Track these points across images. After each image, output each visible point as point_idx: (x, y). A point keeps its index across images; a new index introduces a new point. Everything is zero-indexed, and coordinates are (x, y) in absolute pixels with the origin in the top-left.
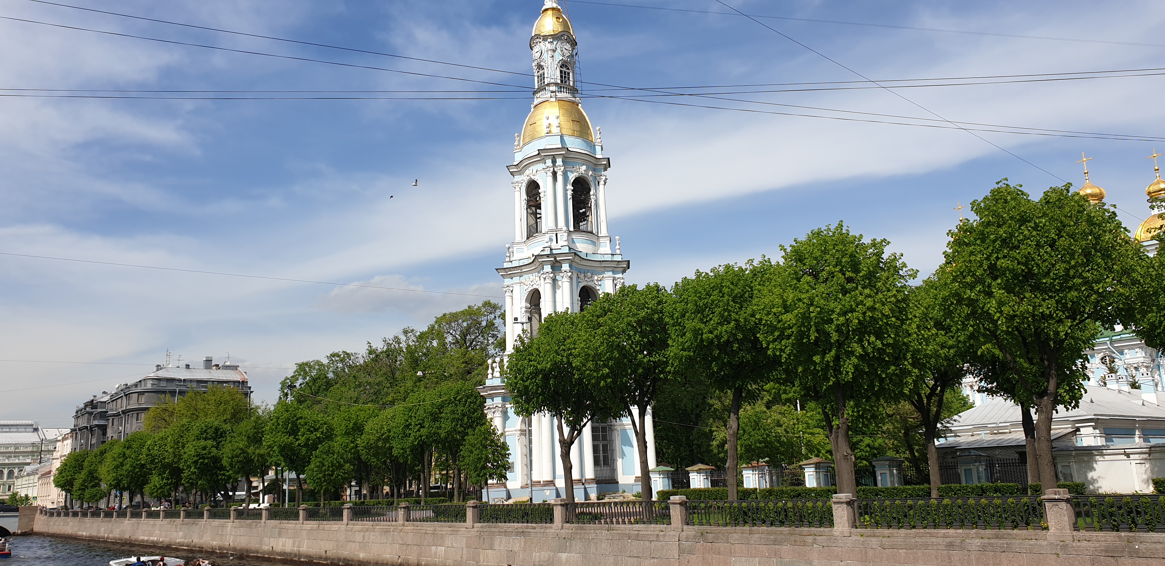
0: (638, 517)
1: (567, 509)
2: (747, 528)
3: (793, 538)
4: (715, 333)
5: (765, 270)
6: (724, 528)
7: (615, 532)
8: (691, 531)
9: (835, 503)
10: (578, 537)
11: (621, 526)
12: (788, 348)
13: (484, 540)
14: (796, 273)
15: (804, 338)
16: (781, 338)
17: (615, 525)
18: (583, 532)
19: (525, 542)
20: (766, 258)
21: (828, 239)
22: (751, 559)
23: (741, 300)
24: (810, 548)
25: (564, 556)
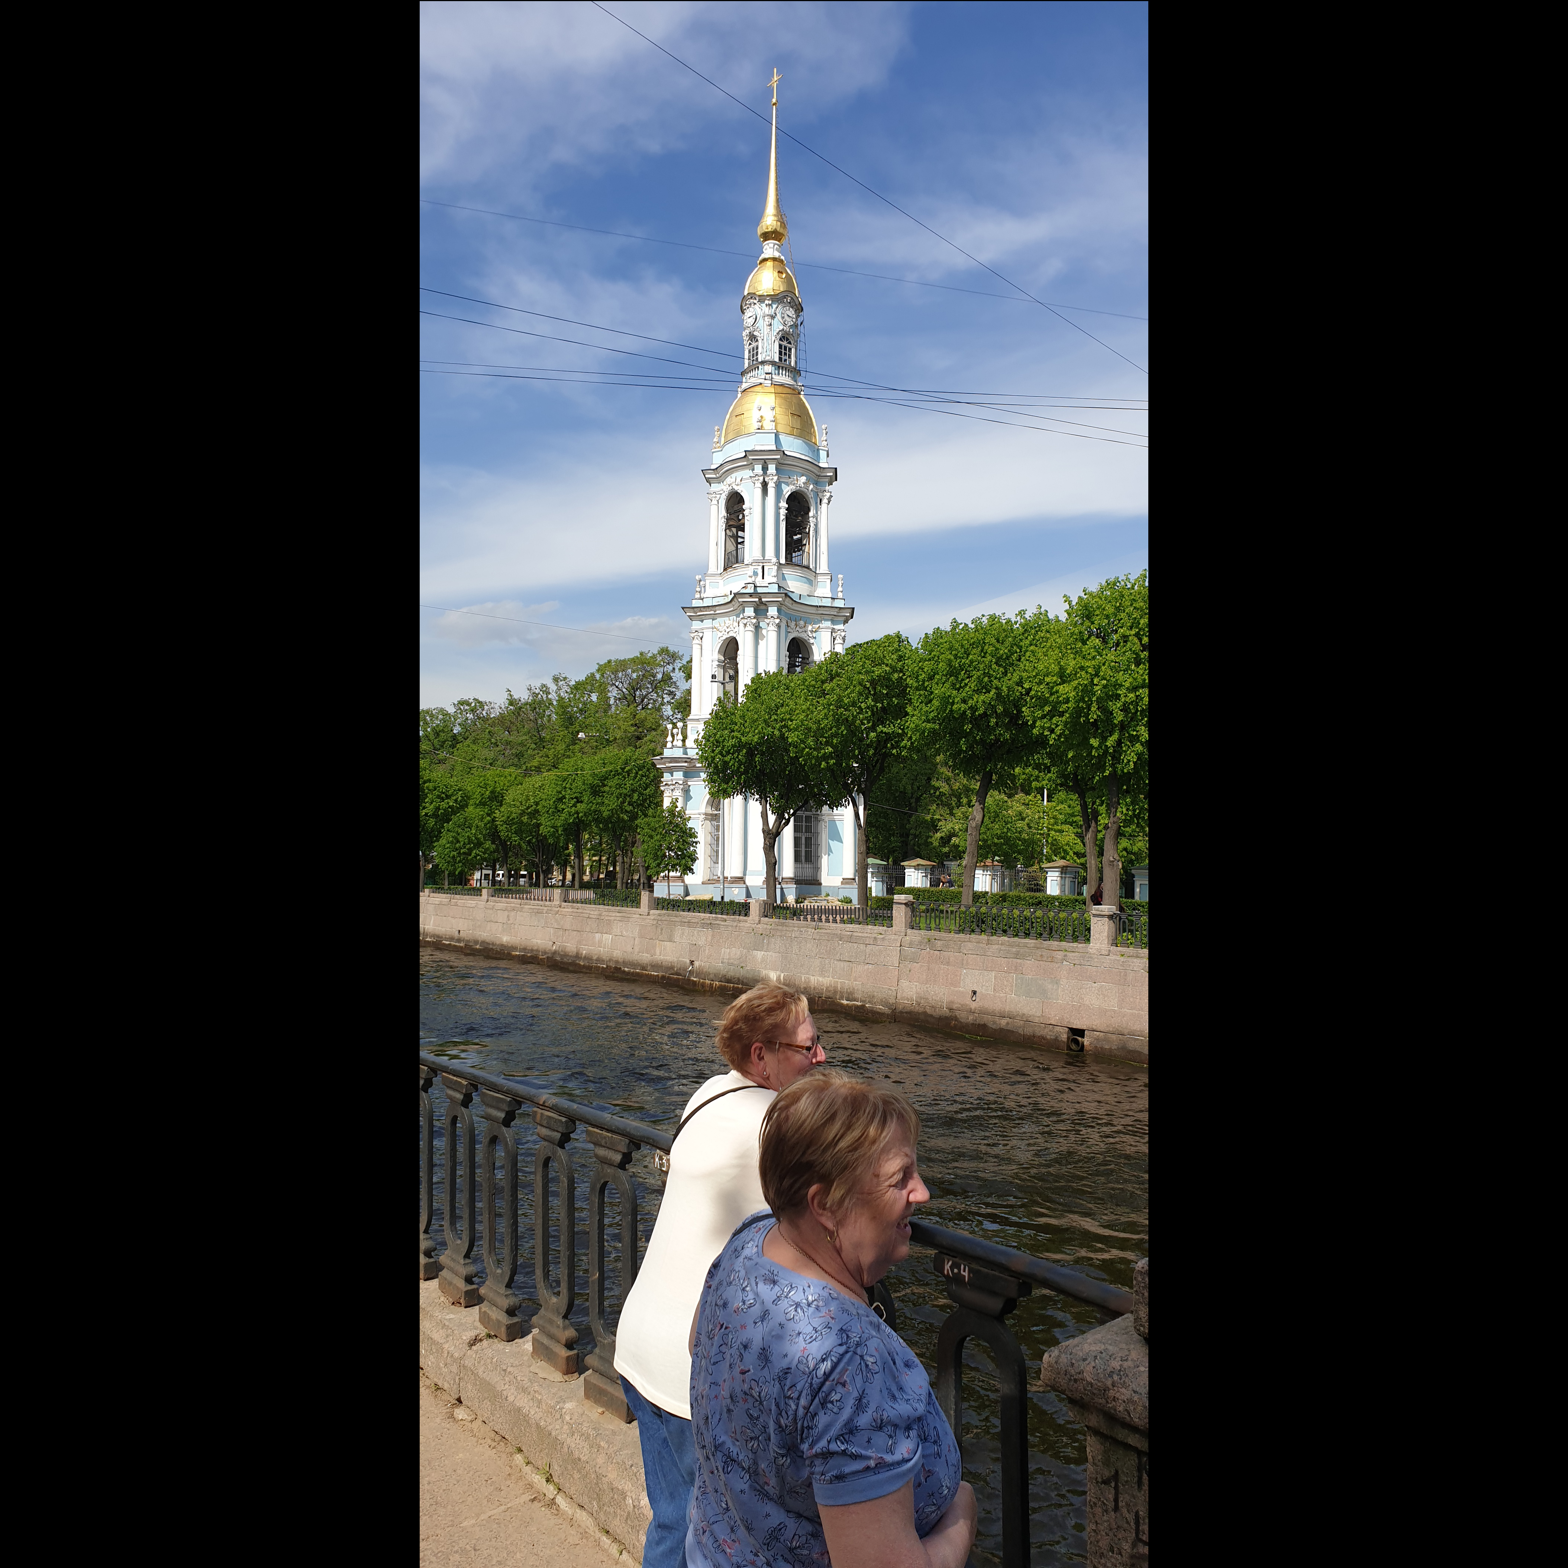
0: (853, 916)
2: (984, 937)
3: (1039, 952)
4: (970, 702)
5: (1039, 626)
6: (957, 936)
7: (823, 931)
8: (915, 936)
9: (1095, 915)
10: (779, 934)
11: (831, 924)
12: (1059, 728)
13: (662, 930)
14: (1080, 633)
15: (1081, 716)
16: (1051, 714)
17: (824, 924)
18: (784, 928)
19: (713, 935)
20: (1042, 610)
21: (1126, 592)
22: (986, 973)
23: (1006, 663)
24: (1059, 964)
25: (759, 954)
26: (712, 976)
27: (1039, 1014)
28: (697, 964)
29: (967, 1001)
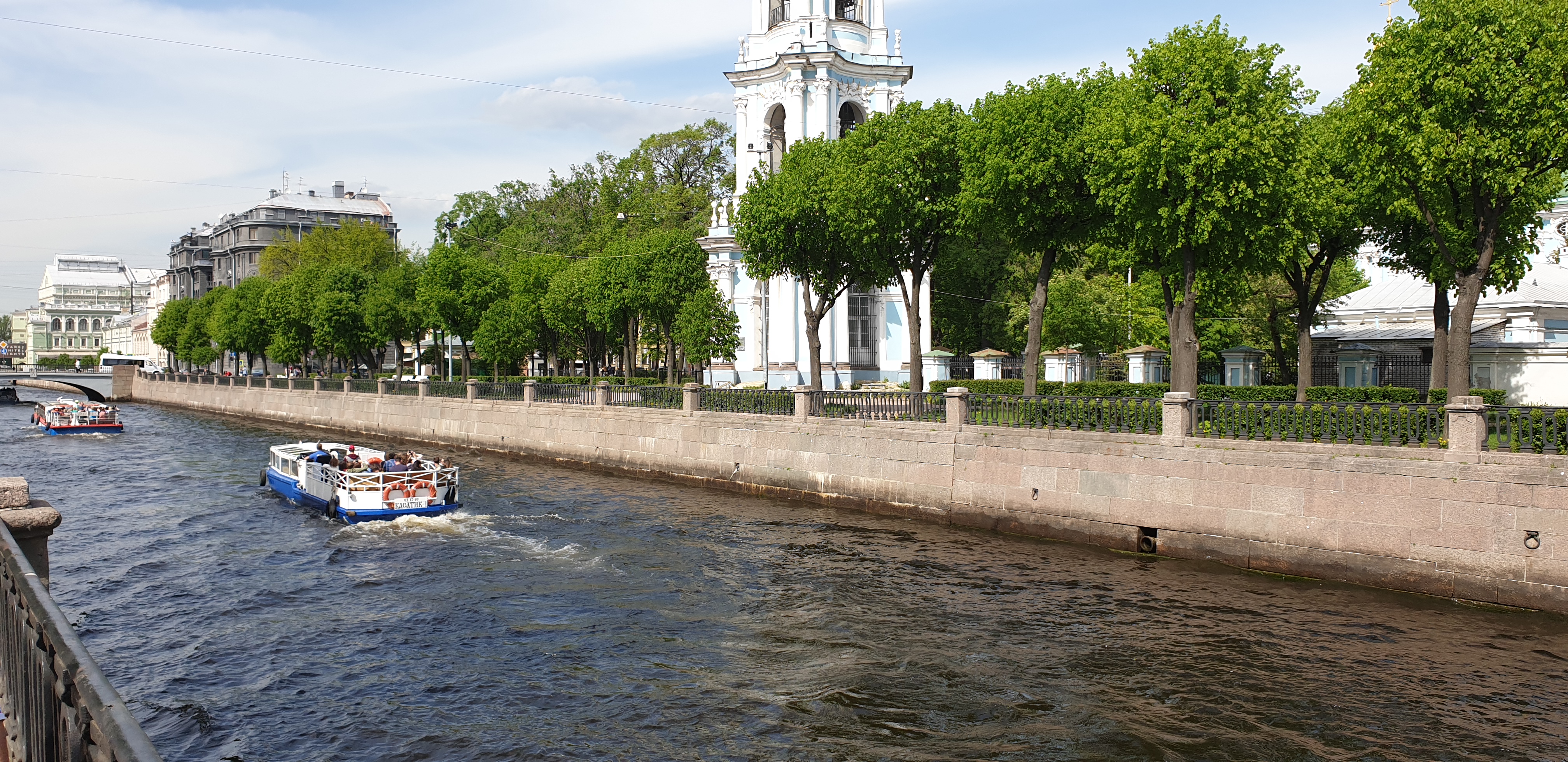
0: (903, 412)
1: (812, 399)
2: (1046, 430)
3: (1106, 446)
4: (1026, 173)
5: (1103, 85)
6: (1016, 430)
7: (873, 429)
8: (971, 431)
9: (1166, 403)
10: (826, 432)
11: (881, 421)
12: (1125, 196)
13: (705, 432)
14: (1146, 89)
15: (1148, 183)
16: (1116, 181)
17: (873, 421)
18: (832, 427)
19: (758, 436)
20: (1107, 68)
21: (1197, 41)
22: (1048, 470)
23: (1066, 127)
24: (1128, 458)
25: (806, 455)
26: (757, 479)
27: (1106, 512)
28: (742, 466)
29: (1028, 500)
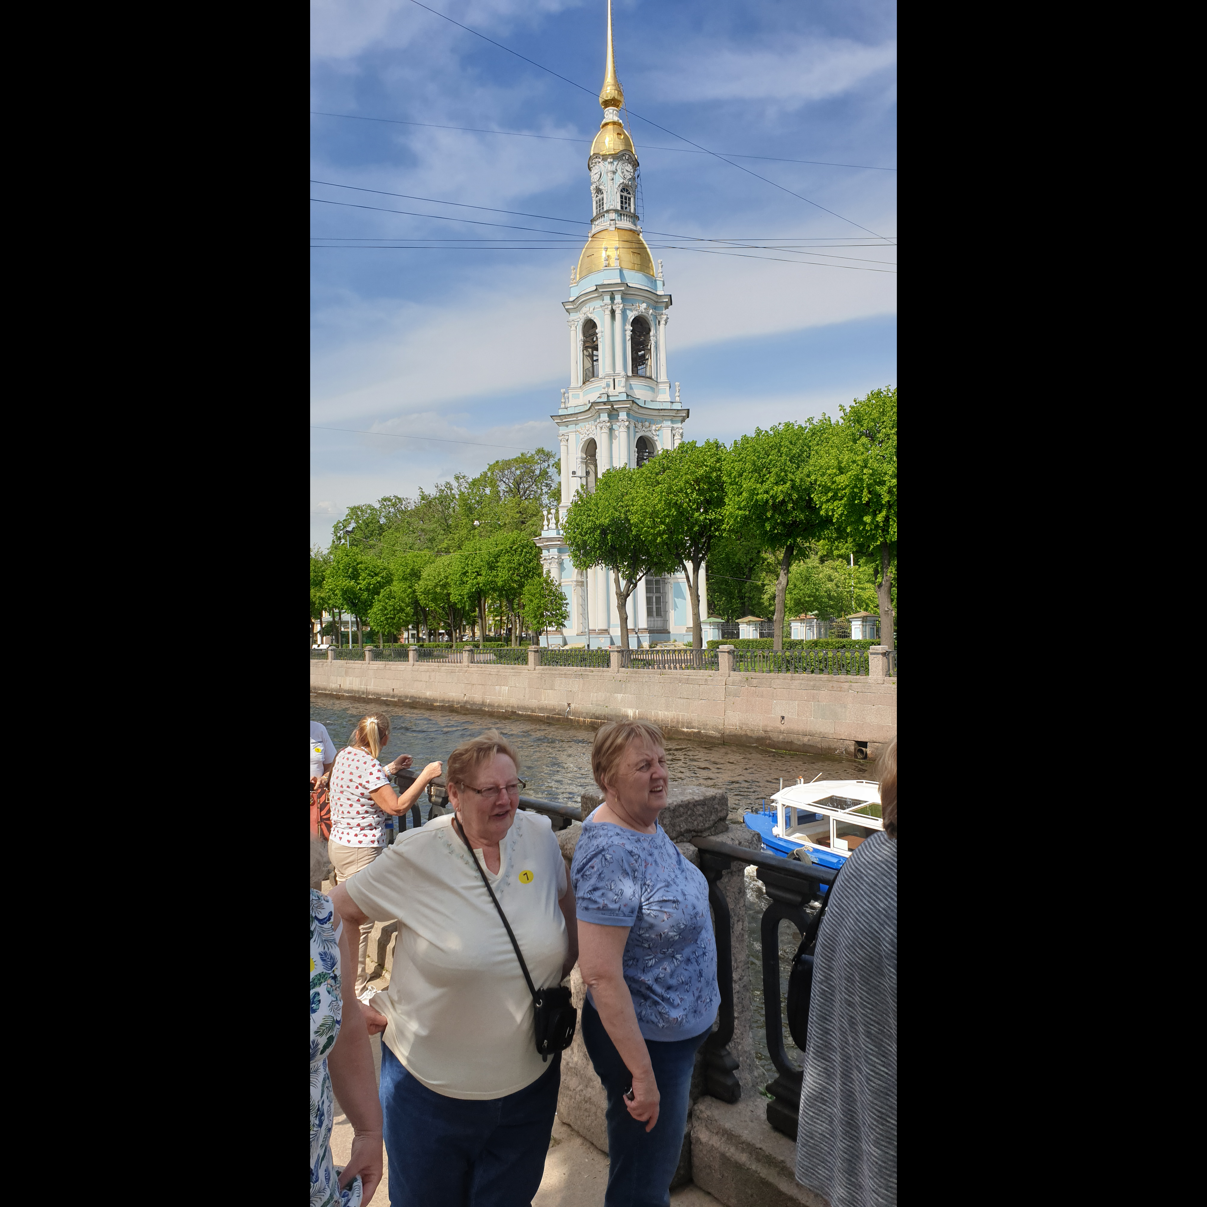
0: (689, 664)
1: (623, 656)
2: (789, 675)
3: (831, 684)
4: (771, 493)
5: (824, 430)
6: (768, 675)
7: (667, 676)
8: (737, 676)
9: (872, 654)
10: (633, 680)
11: (673, 671)
12: (840, 509)
13: (545, 681)
14: (853, 434)
15: (856, 500)
16: (834, 498)
17: (667, 670)
18: (637, 675)
19: (584, 684)
20: (826, 416)
21: (887, 400)
22: (791, 702)
23: (798, 460)
24: (846, 693)
25: (619, 696)
26: (584, 715)
27: (832, 731)
28: (572, 706)
29: (778, 724)
